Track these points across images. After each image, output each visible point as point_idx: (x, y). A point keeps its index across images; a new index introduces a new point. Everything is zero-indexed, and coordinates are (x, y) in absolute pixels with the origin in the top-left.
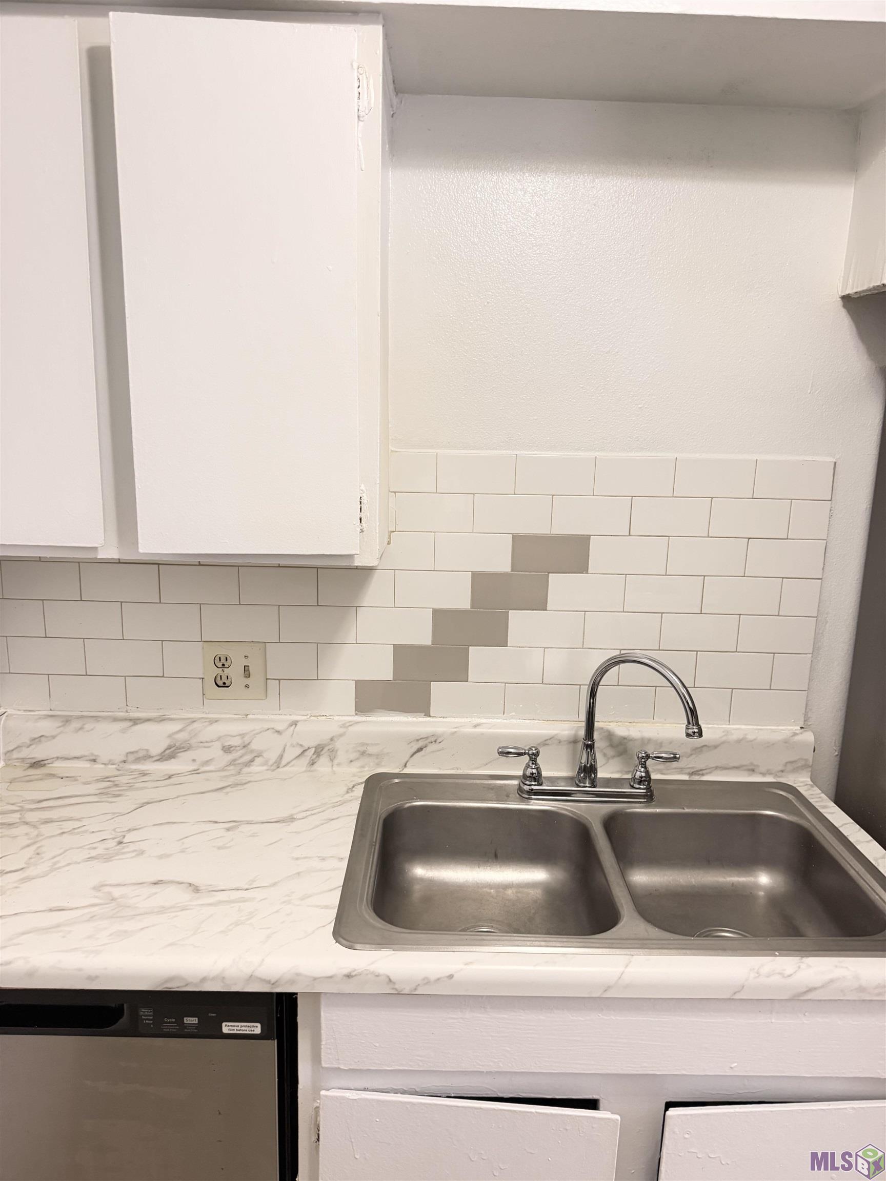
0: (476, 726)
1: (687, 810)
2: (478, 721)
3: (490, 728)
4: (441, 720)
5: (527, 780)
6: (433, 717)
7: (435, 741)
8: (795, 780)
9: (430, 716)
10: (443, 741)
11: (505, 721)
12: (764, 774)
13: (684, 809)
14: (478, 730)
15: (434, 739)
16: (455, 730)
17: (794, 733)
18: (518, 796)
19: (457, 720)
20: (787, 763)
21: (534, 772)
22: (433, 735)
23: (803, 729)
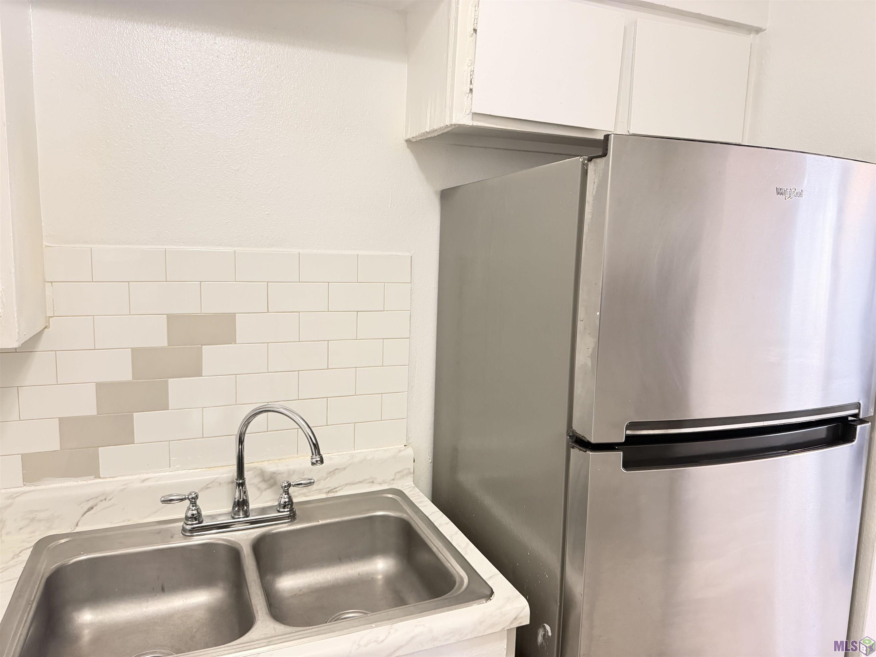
0: (143, 481)
1: (321, 522)
2: (145, 476)
3: (156, 481)
4: (111, 479)
5: (189, 521)
6: (103, 478)
7: (105, 499)
8: (402, 485)
9: (100, 478)
10: (112, 498)
11: (171, 473)
12: (380, 484)
13: (319, 522)
14: (146, 484)
15: (104, 497)
16: (124, 487)
17: (400, 450)
18: (182, 535)
19: (126, 478)
20: (396, 473)
21: (194, 513)
22: (102, 494)
23: (406, 447)
